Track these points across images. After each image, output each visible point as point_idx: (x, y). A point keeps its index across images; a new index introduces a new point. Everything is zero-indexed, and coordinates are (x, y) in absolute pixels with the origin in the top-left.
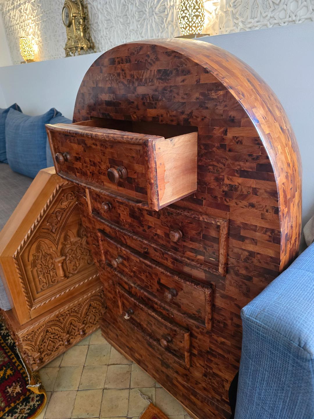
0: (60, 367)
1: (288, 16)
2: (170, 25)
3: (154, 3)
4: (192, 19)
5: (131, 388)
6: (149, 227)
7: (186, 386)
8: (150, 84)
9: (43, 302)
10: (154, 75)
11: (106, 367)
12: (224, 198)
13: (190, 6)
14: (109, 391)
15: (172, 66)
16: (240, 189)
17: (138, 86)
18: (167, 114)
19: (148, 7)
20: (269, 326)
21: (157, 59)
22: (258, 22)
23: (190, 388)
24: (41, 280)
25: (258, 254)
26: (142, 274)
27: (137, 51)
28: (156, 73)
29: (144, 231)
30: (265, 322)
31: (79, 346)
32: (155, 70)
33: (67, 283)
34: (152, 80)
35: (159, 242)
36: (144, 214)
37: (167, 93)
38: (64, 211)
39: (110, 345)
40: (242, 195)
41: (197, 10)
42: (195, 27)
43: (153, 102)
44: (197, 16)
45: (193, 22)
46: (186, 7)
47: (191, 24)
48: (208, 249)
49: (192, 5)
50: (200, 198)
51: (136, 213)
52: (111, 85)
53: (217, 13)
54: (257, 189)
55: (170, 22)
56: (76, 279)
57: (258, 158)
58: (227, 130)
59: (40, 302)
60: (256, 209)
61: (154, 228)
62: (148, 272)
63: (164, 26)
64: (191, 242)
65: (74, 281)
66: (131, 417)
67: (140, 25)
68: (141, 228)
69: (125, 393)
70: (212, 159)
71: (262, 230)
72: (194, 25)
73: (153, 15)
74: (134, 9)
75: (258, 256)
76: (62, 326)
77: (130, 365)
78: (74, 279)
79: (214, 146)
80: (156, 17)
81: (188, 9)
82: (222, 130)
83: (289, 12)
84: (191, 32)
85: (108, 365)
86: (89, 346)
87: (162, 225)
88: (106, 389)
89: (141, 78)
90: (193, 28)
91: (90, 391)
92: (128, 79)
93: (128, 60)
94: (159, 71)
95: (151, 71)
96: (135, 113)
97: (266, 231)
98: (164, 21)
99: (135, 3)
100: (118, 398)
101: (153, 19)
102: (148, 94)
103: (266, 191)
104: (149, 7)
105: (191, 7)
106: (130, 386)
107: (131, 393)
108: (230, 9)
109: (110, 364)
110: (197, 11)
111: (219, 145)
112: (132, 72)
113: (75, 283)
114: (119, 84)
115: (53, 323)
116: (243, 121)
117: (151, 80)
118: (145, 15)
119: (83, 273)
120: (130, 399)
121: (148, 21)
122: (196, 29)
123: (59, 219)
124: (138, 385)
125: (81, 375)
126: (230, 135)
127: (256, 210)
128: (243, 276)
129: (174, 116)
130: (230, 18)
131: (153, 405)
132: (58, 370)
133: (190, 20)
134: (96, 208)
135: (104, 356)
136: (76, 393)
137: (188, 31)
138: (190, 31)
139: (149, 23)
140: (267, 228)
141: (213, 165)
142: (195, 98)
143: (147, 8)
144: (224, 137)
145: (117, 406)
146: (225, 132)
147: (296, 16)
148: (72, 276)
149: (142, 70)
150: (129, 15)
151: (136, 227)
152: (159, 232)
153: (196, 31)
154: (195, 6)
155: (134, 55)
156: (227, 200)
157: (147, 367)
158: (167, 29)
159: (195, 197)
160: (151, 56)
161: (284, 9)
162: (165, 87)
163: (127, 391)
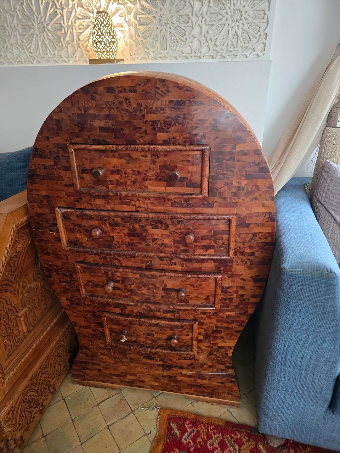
0: (43, 436)
1: (193, 52)
2: (70, 45)
3: (45, 19)
4: (110, 45)
5: (133, 410)
6: (154, 240)
7: (192, 374)
8: (162, 112)
9: (14, 368)
10: (166, 104)
11: (97, 407)
12: (232, 198)
13: (106, 33)
14: (114, 425)
15: (185, 98)
16: (245, 188)
17: (147, 113)
18: (180, 137)
19: (37, 22)
20: (305, 269)
21: (168, 91)
22: (167, 53)
23: (195, 374)
24: (5, 343)
25: (260, 233)
26: (143, 288)
27: (143, 83)
28: (168, 103)
29: (148, 245)
30: (302, 268)
31: (52, 405)
32: (166, 100)
33: (31, 338)
34: (164, 108)
35: (165, 251)
36: (147, 229)
37: (180, 120)
38: (20, 254)
39: (87, 388)
40: (248, 192)
41: (113, 36)
42: (112, 52)
43: (165, 128)
44: (113, 42)
45: (110, 48)
46: (102, 33)
47: (108, 49)
48: (218, 242)
49: (108, 31)
50: (211, 202)
51: (137, 231)
52: (110, 112)
53: (125, 40)
54: (259, 186)
55: (70, 42)
56: (38, 330)
57: (259, 164)
58: (235, 146)
59: (11, 369)
60: (258, 200)
61: (160, 239)
62: (151, 284)
63: (62, 45)
64: (202, 241)
65: (38, 333)
66: (149, 432)
67: (25, 40)
68: (144, 244)
69: (131, 418)
70: (222, 169)
71: (262, 215)
72: (111, 50)
73: (45, 31)
74: (15, 22)
75: (260, 235)
76: (36, 389)
77: (119, 393)
78: (36, 332)
79: (225, 159)
80: (49, 34)
81: (105, 35)
82: (231, 146)
83: (194, 49)
84: (108, 57)
85: (98, 405)
86: (64, 399)
87: (171, 234)
88: (110, 425)
89: (151, 106)
90: (110, 53)
91: (95, 436)
92: (134, 108)
93: (133, 90)
94: (171, 101)
95: (162, 101)
96: (142, 137)
97: (265, 215)
98: (62, 40)
99: (16, 15)
100: (128, 426)
101: (46, 36)
102: (159, 121)
103: (265, 187)
104: (39, 22)
105: (108, 33)
106: (131, 409)
107: (136, 415)
108: (140, 39)
109: (98, 403)
110: (113, 38)
111: (229, 158)
112: (139, 101)
113: (39, 335)
114: (122, 112)
115: (28, 389)
116: (248, 139)
117: (162, 109)
118: (32, 30)
119: (42, 321)
120: (139, 420)
121: (38, 37)
122: (113, 54)
123: (16, 264)
124: (139, 405)
125: (74, 429)
126: (238, 149)
127: (258, 202)
128: (248, 254)
129: (187, 138)
130: (141, 46)
131: (163, 410)
132: (44, 440)
133: (108, 45)
134: (72, 240)
135: (88, 399)
136: (81, 447)
137: (106, 56)
138: (107, 55)
139: (40, 40)
140: (266, 213)
141: (224, 174)
142: (208, 123)
143: (35, 23)
144: (234, 151)
145: (130, 433)
146: (234, 148)
147: (200, 52)
148: (33, 329)
149: (152, 99)
150: (8, 27)
151: (137, 244)
152: (166, 241)
153: (113, 56)
154: (110, 33)
155: (140, 86)
156: (235, 198)
157: (144, 382)
158: (66, 48)
159: (206, 202)
160: (161, 89)
161: (190, 46)
162: (178, 115)
163: (132, 415)
